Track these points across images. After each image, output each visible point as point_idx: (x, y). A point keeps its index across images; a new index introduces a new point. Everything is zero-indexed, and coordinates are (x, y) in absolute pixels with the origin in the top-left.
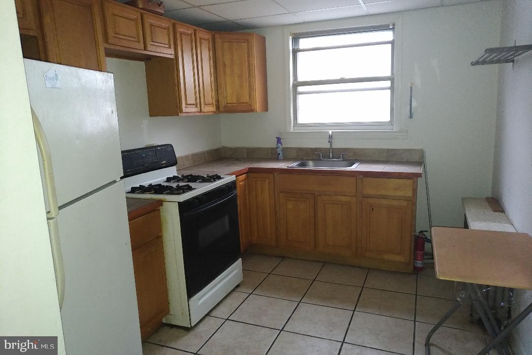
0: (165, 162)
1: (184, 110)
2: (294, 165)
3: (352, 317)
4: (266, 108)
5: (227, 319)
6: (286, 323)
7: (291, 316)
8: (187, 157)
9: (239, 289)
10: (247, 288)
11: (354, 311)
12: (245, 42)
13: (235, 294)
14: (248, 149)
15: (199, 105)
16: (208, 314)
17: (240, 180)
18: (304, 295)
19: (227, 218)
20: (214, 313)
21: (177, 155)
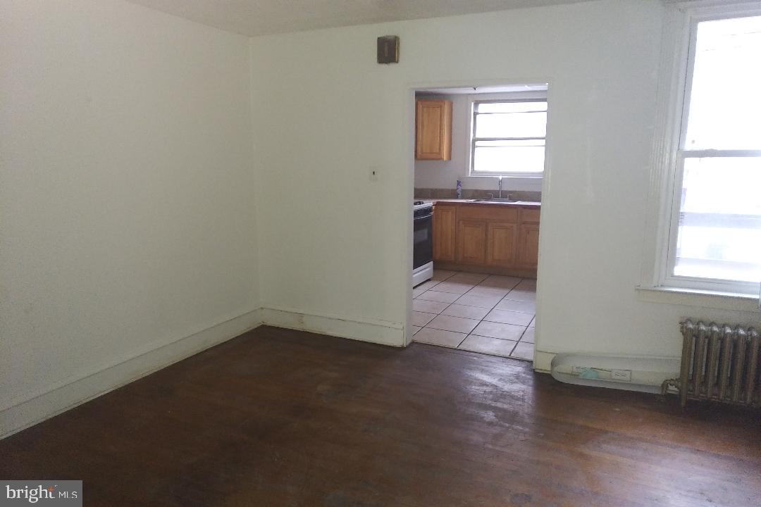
4: (450, 158)
14: (432, 190)
19: (426, 231)
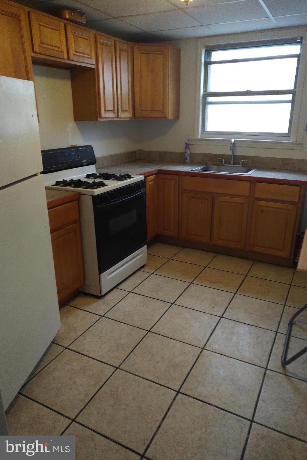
0: (85, 161)
1: (103, 115)
2: (197, 169)
3: (232, 299)
4: (177, 116)
5: (131, 292)
6: (178, 298)
7: (182, 293)
8: (105, 158)
9: (143, 270)
10: (150, 269)
11: (235, 294)
12: (160, 54)
13: (139, 273)
14: (160, 152)
15: (116, 112)
16: (116, 287)
17: (150, 180)
18: (196, 278)
19: (134, 212)
20: (121, 287)
21: (96, 156)
